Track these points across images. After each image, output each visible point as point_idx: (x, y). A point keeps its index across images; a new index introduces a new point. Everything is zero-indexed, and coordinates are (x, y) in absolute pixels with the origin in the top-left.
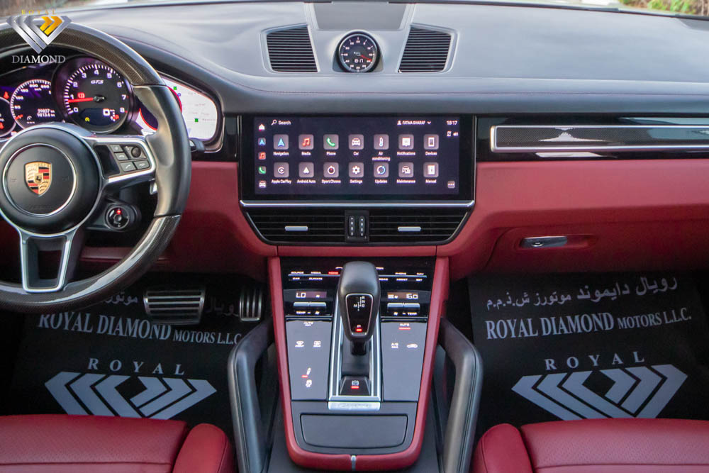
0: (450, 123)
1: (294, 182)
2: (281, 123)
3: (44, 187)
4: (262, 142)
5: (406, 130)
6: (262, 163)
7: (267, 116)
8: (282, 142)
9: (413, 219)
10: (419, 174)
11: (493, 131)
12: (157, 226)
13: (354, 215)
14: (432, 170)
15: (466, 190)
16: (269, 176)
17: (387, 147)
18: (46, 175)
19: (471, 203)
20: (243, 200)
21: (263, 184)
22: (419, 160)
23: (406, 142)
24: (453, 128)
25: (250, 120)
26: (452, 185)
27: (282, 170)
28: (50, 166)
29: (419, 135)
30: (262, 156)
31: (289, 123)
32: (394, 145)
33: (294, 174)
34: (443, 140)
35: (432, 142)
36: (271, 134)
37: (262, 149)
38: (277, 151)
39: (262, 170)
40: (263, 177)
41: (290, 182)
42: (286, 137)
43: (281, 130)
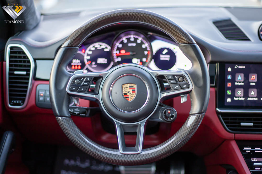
1: (246, 99)
2: (240, 67)
3: (132, 96)
4: (229, 77)
6: (229, 89)
7: (232, 63)
8: (240, 78)
16: (232, 96)
18: (133, 91)
20: (219, 108)
21: (229, 100)
25: (223, 65)
27: (239, 92)
28: (136, 86)
30: (229, 85)
31: (244, 67)
33: (246, 95)
36: (234, 73)
37: (229, 81)
38: (238, 82)
39: (229, 93)
40: (229, 96)
41: (243, 99)
42: (243, 75)
43: (240, 71)
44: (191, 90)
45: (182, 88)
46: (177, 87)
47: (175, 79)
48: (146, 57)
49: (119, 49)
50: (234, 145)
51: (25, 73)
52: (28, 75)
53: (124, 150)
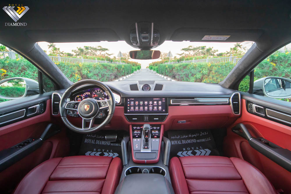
0: (163, 99)
1: (134, 110)
2: (132, 99)
3: (88, 110)
4: (129, 103)
5: (155, 100)
6: (128, 107)
7: (130, 98)
8: (132, 103)
9: (157, 117)
10: (158, 108)
11: (171, 100)
12: (108, 117)
13: (146, 116)
14: (160, 108)
15: (167, 111)
16: (130, 109)
17: (152, 104)
18: (88, 107)
19: (168, 114)
20: (125, 113)
21: (129, 111)
22: (158, 106)
23: (155, 102)
24: (164, 100)
25: (126, 98)
26: (164, 110)
27: (132, 108)
28: (89, 106)
29: (158, 101)
30: (129, 105)
31: (134, 99)
32: (153, 103)
33: (134, 109)
34: (162, 102)
35: (160, 102)
36: (130, 101)
37: (129, 104)
39: (128, 108)
40: (129, 109)
42: (133, 102)
43: (132, 101)
44: (108, 107)
45: (105, 106)
46: (104, 105)
47: (103, 103)
48: (103, 97)
49: (94, 94)
50: (131, 126)
51: (58, 103)
52: (59, 103)
53: (84, 128)
